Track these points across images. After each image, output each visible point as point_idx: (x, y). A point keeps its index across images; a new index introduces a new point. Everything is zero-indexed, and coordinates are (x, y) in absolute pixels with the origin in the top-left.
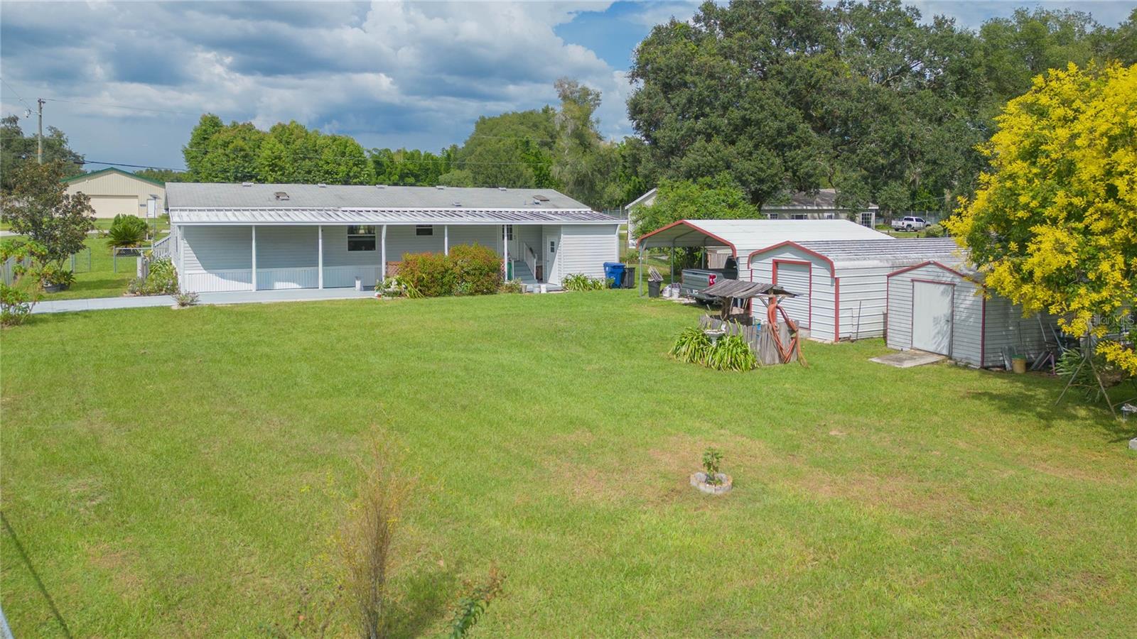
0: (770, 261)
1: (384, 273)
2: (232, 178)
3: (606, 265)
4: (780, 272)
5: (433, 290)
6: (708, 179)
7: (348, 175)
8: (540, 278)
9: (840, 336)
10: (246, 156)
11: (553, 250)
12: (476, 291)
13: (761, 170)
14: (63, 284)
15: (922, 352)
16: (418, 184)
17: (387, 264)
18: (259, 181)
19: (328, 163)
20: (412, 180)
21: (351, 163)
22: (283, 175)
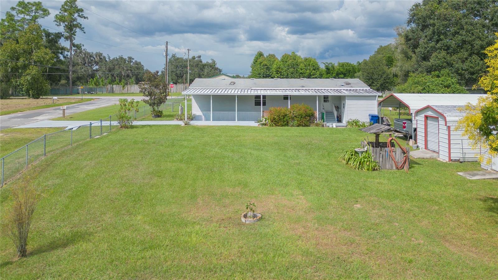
0: (423, 115)
1: (262, 116)
2: (262, 77)
3: (369, 115)
4: (428, 122)
5: (280, 123)
6: (437, 72)
7: (310, 74)
8: (339, 120)
9: (452, 158)
10: (268, 68)
11: (344, 108)
12: (300, 125)
13: (471, 67)
14: (158, 115)
15: (495, 172)
16: (345, 78)
17: (263, 111)
18: (272, 78)
19: (302, 69)
20: (342, 76)
21: (312, 69)
22: (281, 75)
